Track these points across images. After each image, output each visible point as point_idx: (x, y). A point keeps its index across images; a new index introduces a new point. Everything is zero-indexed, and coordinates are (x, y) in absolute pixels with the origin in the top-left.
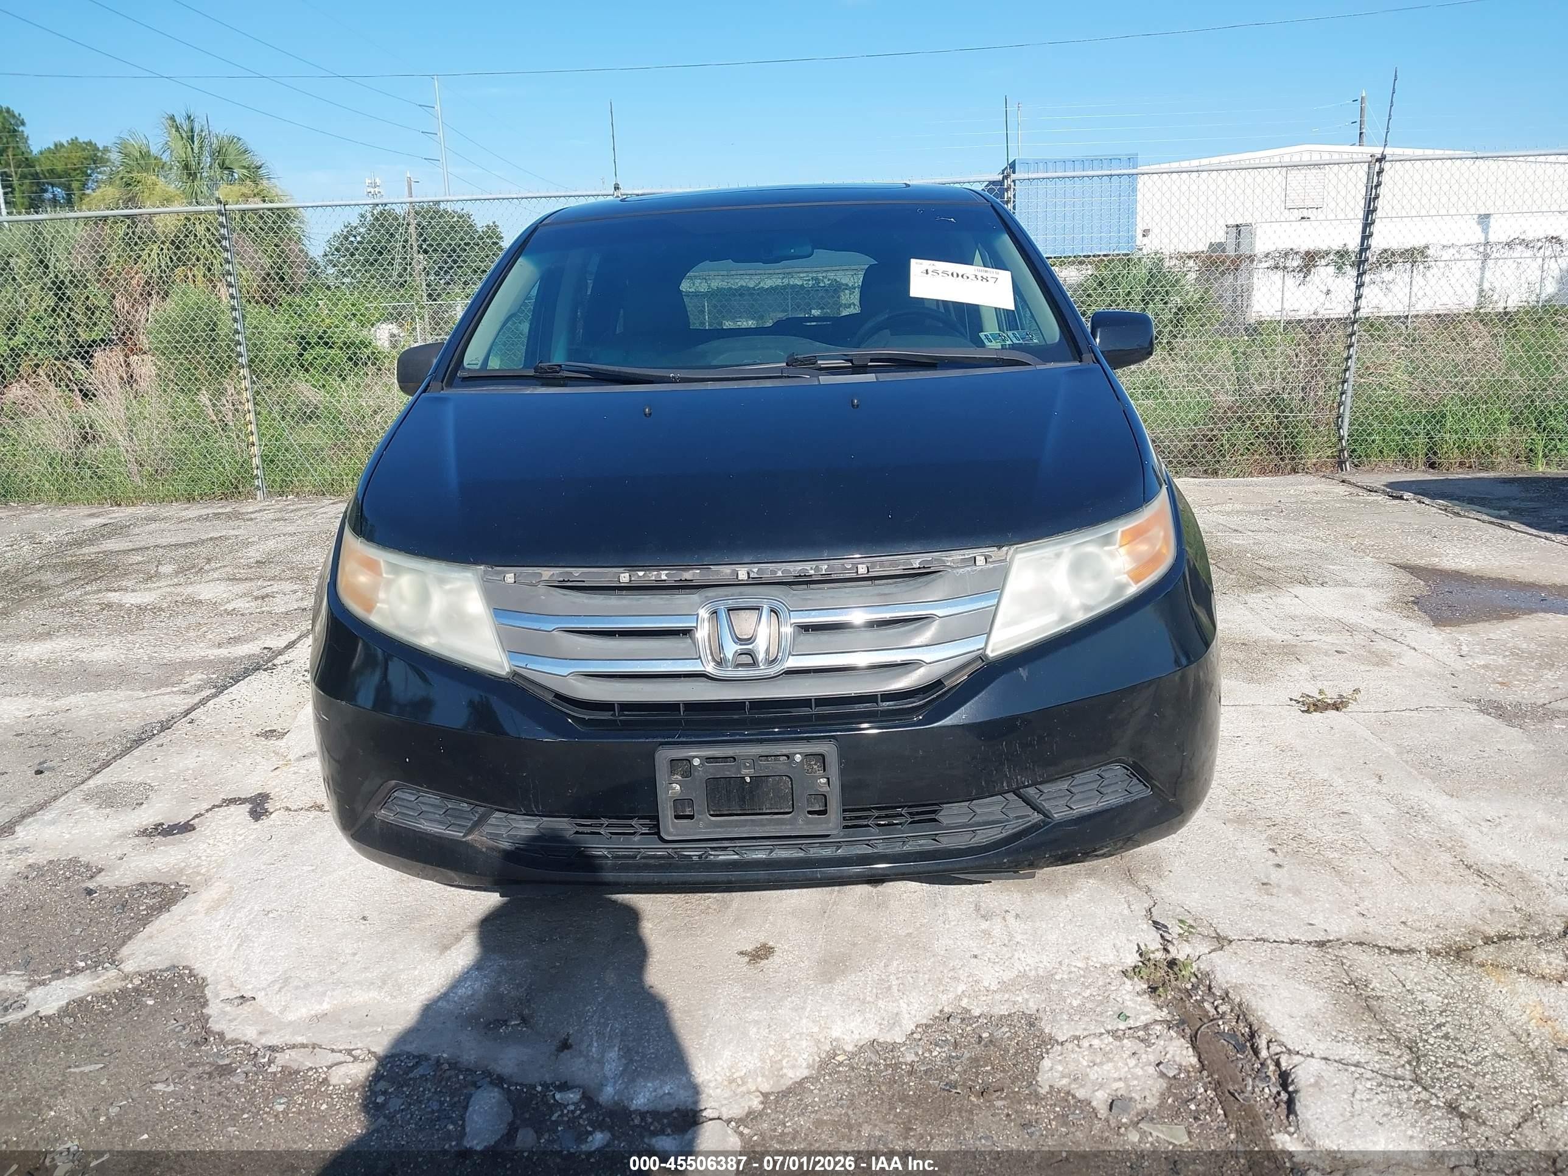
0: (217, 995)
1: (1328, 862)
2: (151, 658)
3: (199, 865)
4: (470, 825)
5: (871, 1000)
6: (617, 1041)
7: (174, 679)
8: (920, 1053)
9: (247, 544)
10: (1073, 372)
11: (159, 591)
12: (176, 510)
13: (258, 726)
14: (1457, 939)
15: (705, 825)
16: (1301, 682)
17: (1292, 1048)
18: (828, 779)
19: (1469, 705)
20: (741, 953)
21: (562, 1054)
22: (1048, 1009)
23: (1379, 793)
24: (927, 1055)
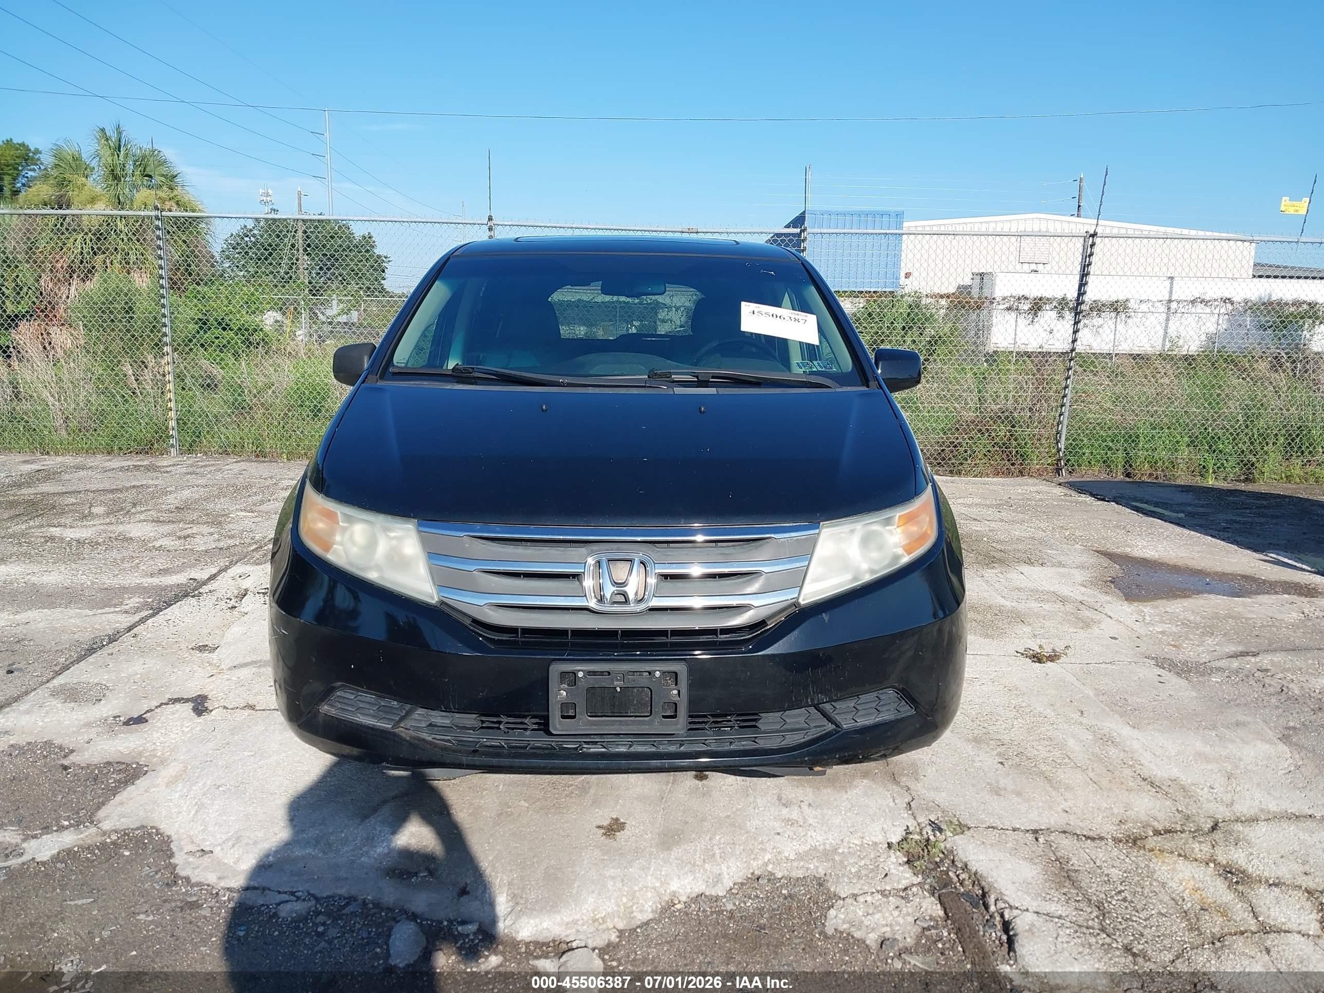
0: (181, 849)
1: (1042, 773)
2: (93, 583)
3: (155, 750)
4: (397, 719)
5: (700, 864)
6: (506, 889)
7: (115, 601)
8: (737, 904)
9: (166, 493)
10: (863, 394)
11: (94, 528)
12: (99, 460)
13: (193, 641)
14: (1135, 831)
15: (584, 724)
16: (1025, 639)
17: (1013, 905)
18: (679, 691)
19: (1149, 661)
20: (599, 827)
21: (462, 899)
22: (833, 874)
23: (1081, 724)
24: (742, 905)
